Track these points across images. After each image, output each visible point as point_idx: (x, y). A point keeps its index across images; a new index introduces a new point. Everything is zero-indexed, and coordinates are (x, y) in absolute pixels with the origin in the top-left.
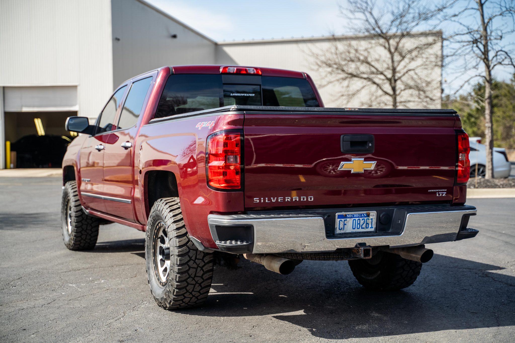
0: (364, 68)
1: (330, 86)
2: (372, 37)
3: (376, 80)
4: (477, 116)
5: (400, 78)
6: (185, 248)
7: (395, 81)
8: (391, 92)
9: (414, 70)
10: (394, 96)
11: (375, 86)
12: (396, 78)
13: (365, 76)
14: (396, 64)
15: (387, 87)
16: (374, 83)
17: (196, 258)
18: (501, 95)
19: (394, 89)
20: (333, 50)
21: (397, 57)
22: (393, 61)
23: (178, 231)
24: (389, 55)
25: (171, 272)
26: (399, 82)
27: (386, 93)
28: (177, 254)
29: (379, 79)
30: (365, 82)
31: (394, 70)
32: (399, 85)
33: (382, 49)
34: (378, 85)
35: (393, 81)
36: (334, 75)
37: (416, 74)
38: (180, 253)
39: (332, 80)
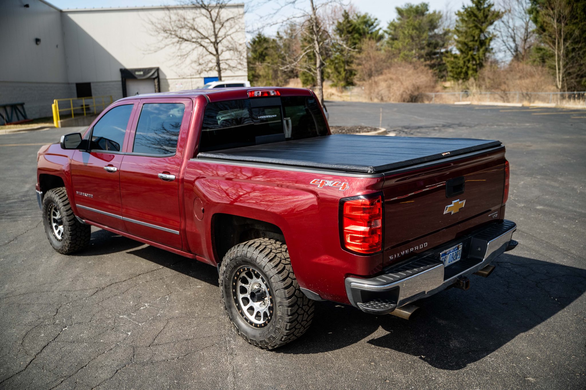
0: (194, 34)
1: (167, 47)
2: (196, 7)
3: (203, 43)
4: (254, 62)
5: (220, 41)
6: (293, 297)
7: (217, 44)
8: (215, 53)
9: (230, 35)
10: (217, 56)
11: (202, 47)
12: (218, 41)
13: (194, 40)
14: (217, 31)
15: (212, 49)
16: (201, 45)
17: (303, 305)
18: (270, 48)
19: (217, 50)
20: (167, 19)
21: (218, 26)
22: (214, 28)
23: (284, 282)
24: (212, 24)
25: (280, 321)
26: (219, 45)
27: (211, 53)
28: (288, 305)
29: (205, 42)
30: (195, 45)
31: (216, 36)
32: (220, 47)
33: (205, 18)
34: (204, 47)
35: (216, 44)
36: (169, 40)
37: (232, 38)
38: (290, 304)
39: (168, 43)
